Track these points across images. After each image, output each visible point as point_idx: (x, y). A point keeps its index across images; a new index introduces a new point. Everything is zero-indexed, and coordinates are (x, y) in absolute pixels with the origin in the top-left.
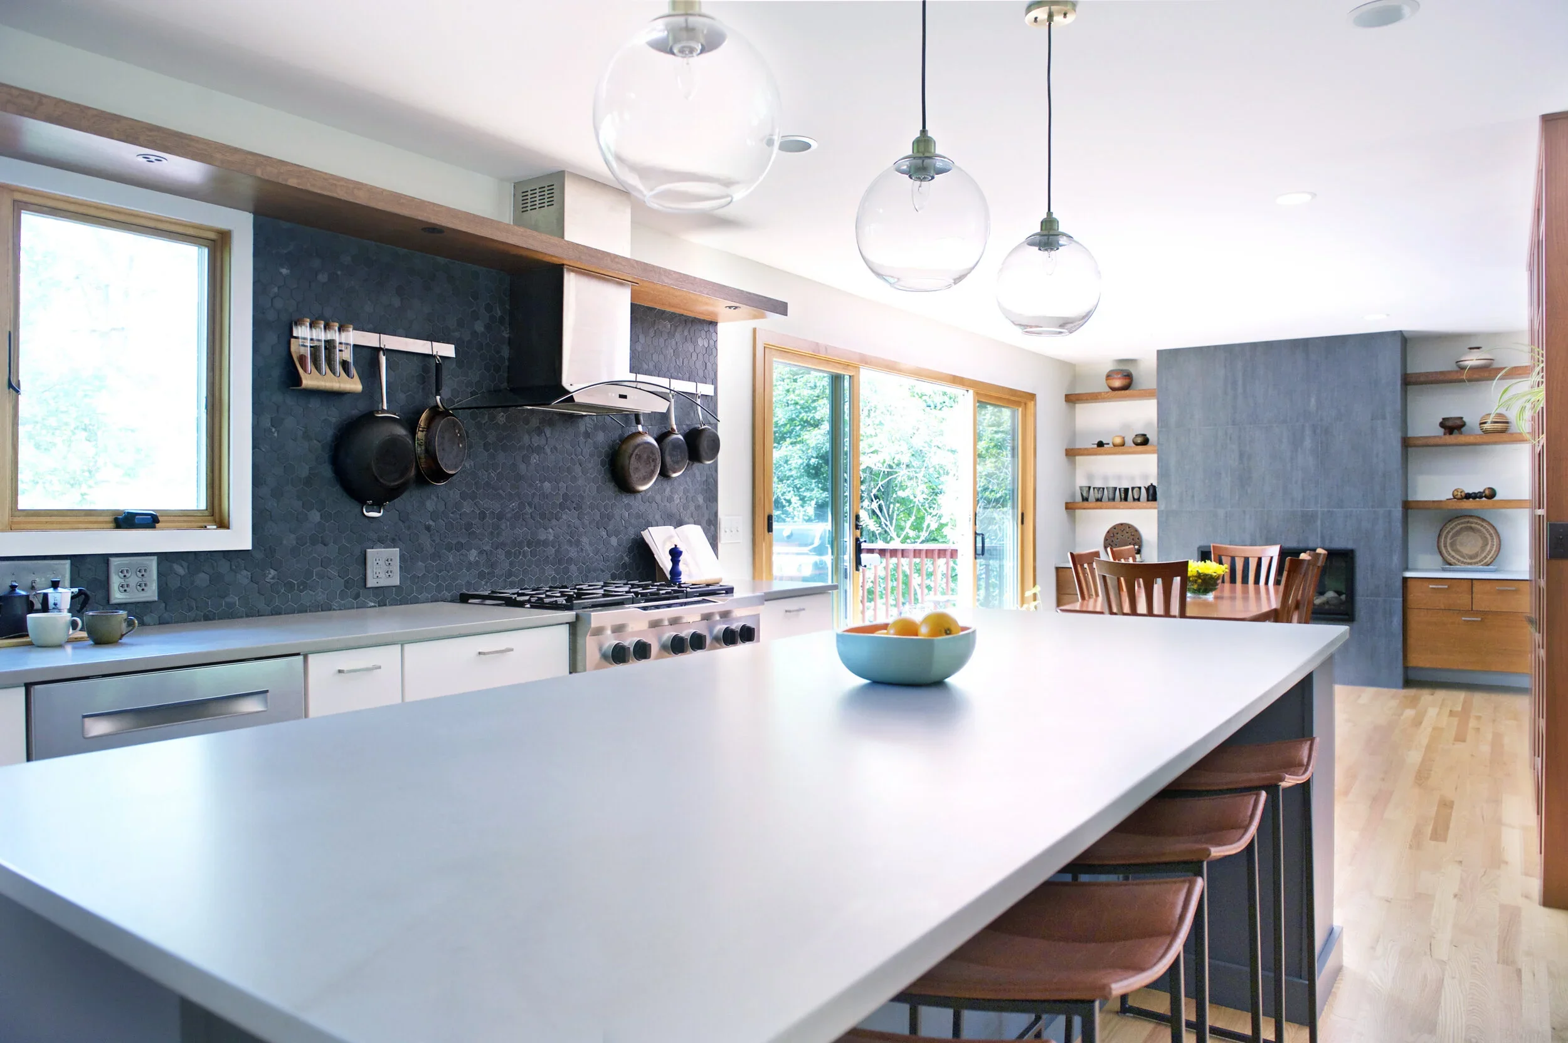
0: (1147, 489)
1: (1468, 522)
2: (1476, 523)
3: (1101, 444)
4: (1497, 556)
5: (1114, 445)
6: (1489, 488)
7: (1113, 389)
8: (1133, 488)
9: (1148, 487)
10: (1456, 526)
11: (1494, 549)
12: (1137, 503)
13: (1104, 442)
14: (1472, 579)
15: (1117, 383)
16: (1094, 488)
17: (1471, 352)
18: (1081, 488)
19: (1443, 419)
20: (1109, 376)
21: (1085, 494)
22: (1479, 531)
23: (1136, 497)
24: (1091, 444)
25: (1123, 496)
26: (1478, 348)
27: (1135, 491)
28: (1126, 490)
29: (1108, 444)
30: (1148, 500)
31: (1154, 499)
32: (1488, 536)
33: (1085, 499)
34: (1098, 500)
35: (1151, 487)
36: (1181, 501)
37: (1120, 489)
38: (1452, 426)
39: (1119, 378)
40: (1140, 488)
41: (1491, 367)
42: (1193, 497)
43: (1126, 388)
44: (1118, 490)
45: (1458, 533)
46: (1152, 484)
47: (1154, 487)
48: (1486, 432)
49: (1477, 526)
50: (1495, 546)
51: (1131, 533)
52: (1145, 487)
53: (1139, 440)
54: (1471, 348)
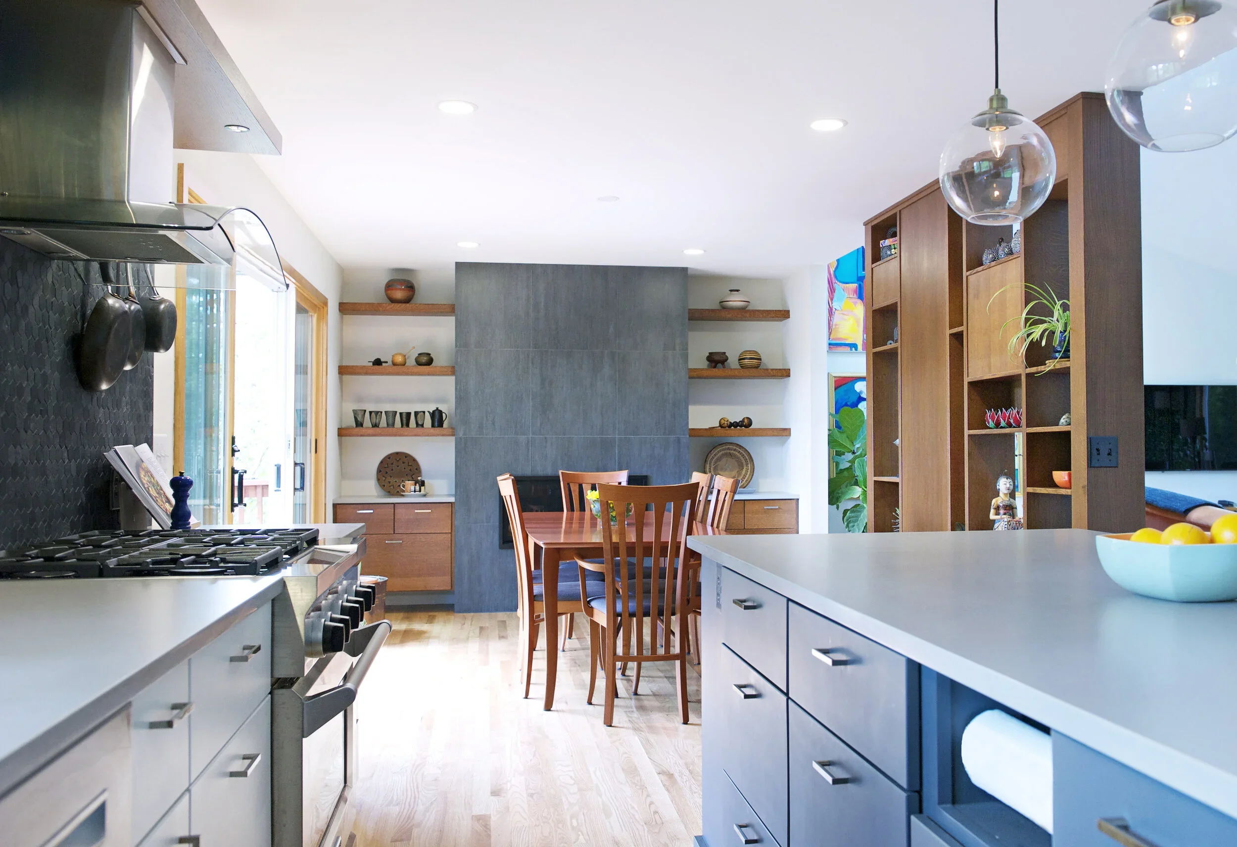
0: (433, 415)
1: (729, 449)
2: (735, 450)
3: (378, 362)
4: (751, 479)
5: (394, 364)
6: (747, 418)
7: (393, 301)
8: (416, 413)
9: (434, 411)
10: (718, 452)
11: (749, 473)
12: (420, 430)
13: (382, 360)
14: (744, 500)
15: (399, 294)
16: (371, 413)
17: (731, 294)
18: (355, 412)
19: (710, 353)
20: (389, 286)
21: (359, 419)
22: (735, 455)
23: (420, 423)
24: (366, 361)
25: (405, 422)
26: (738, 291)
27: (419, 416)
28: (409, 414)
29: (387, 362)
30: (433, 426)
31: (441, 425)
32: (744, 461)
33: (359, 424)
34: (375, 426)
35: (437, 412)
36: (481, 427)
37: (401, 414)
38: (716, 360)
39: (403, 289)
40: (424, 412)
41: (747, 309)
42: (493, 423)
43: (407, 301)
44: (398, 415)
45: (719, 459)
46: (437, 408)
47: (441, 412)
48: (743, 367)
49: (734, 452)
50: (749, 471)
51: (408, 463)
52: (429, 412)
53: (424, 359)
54: (731, 291)
